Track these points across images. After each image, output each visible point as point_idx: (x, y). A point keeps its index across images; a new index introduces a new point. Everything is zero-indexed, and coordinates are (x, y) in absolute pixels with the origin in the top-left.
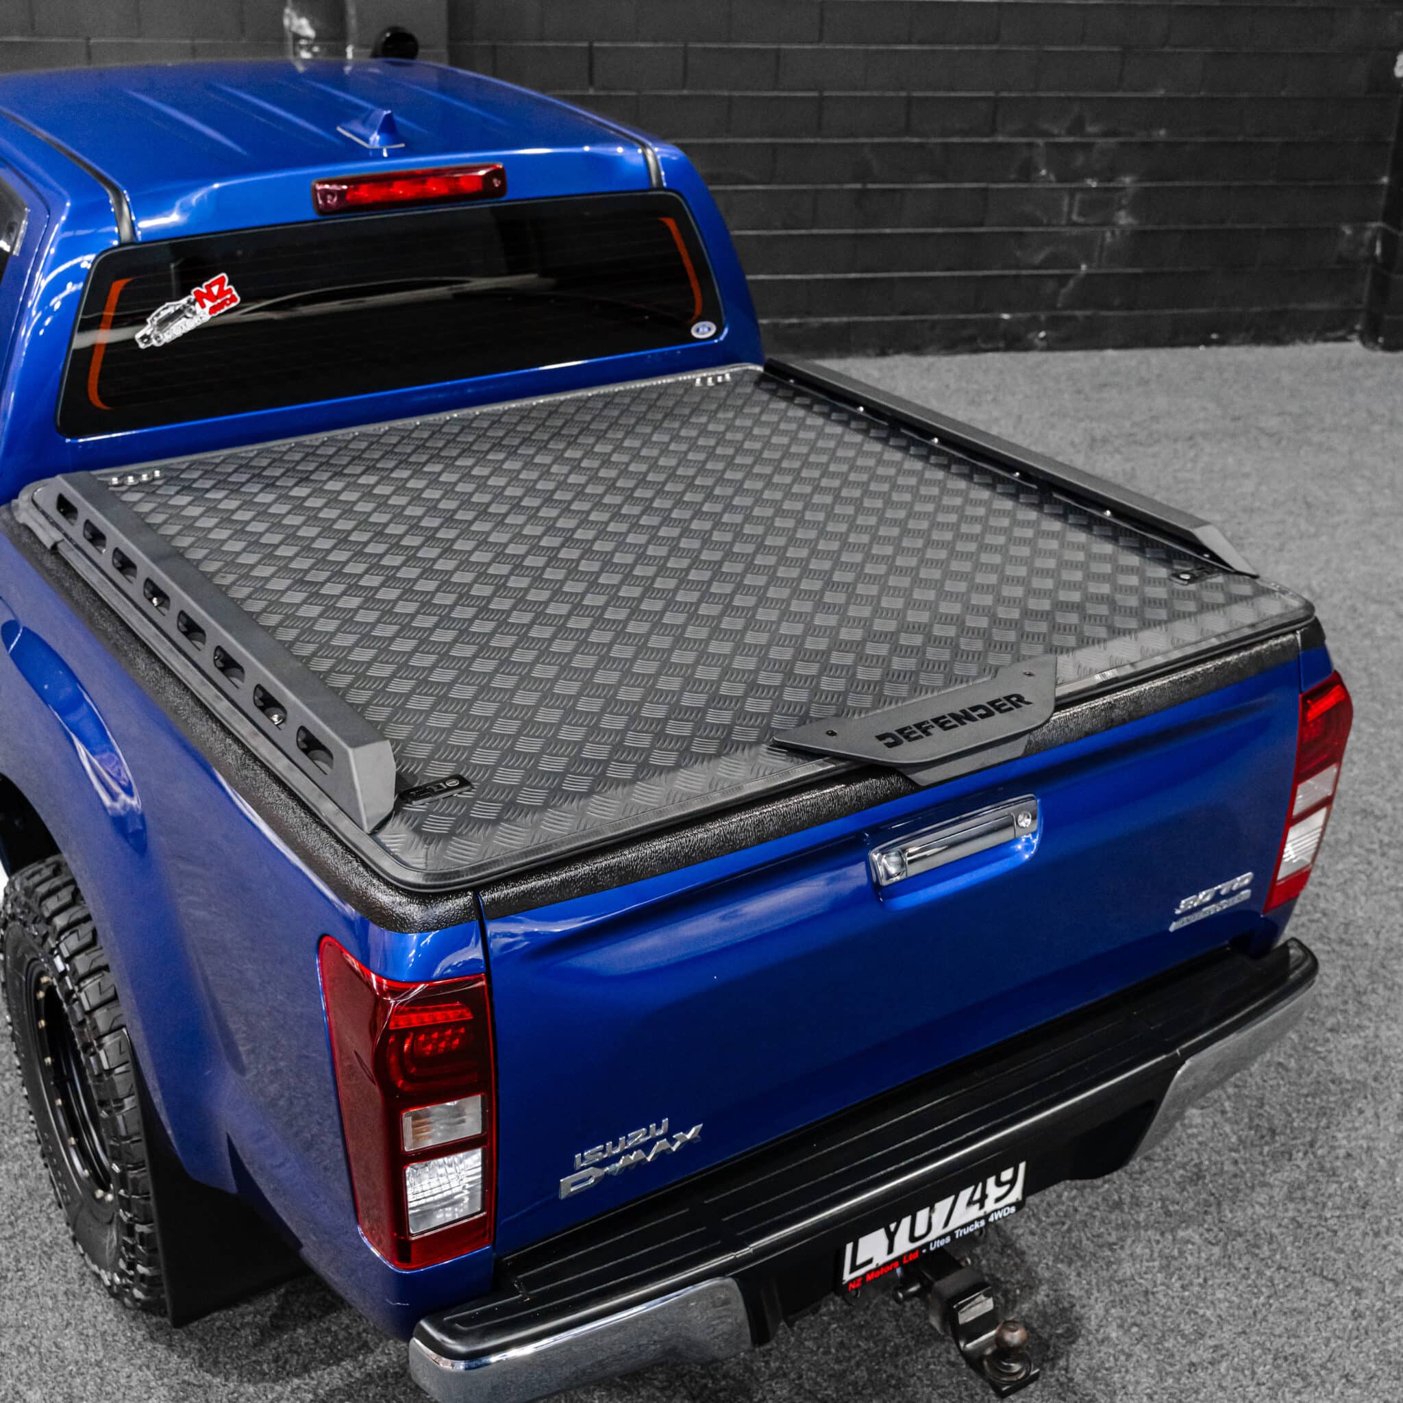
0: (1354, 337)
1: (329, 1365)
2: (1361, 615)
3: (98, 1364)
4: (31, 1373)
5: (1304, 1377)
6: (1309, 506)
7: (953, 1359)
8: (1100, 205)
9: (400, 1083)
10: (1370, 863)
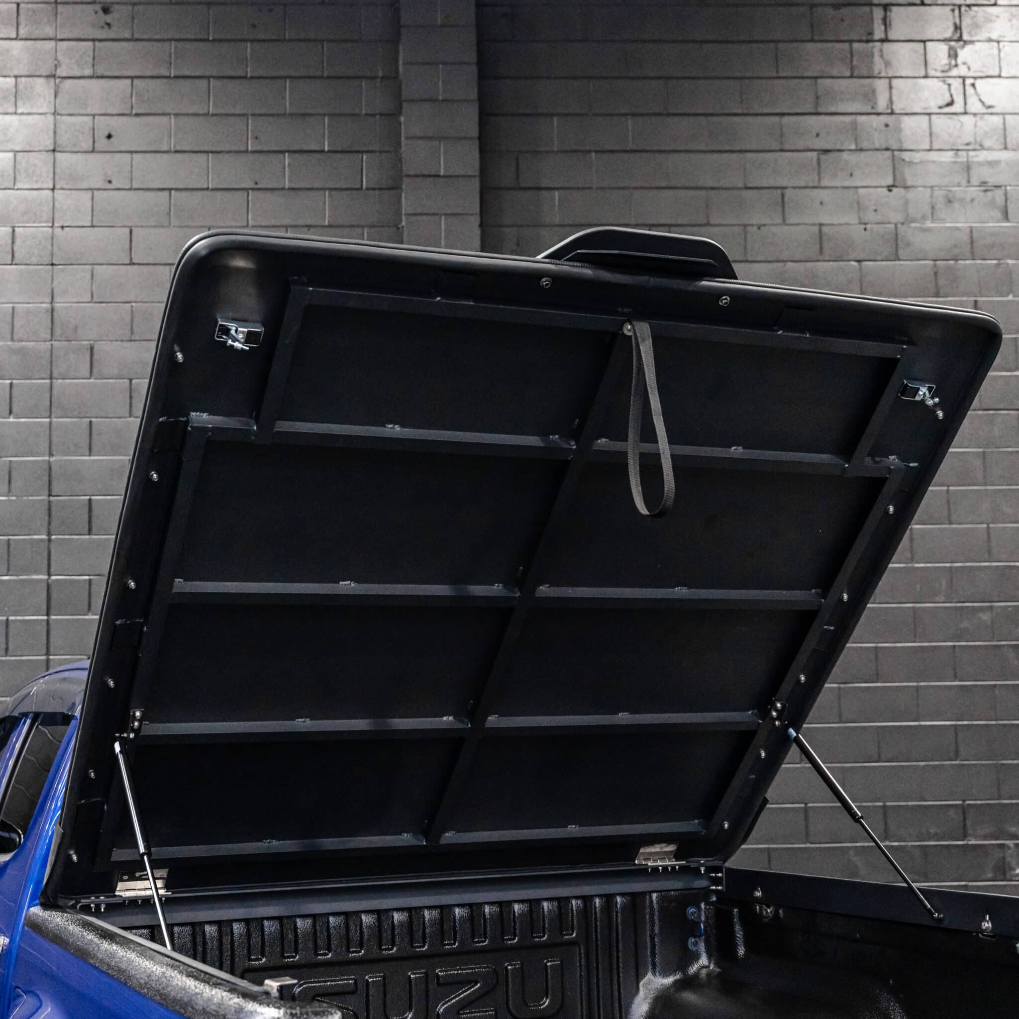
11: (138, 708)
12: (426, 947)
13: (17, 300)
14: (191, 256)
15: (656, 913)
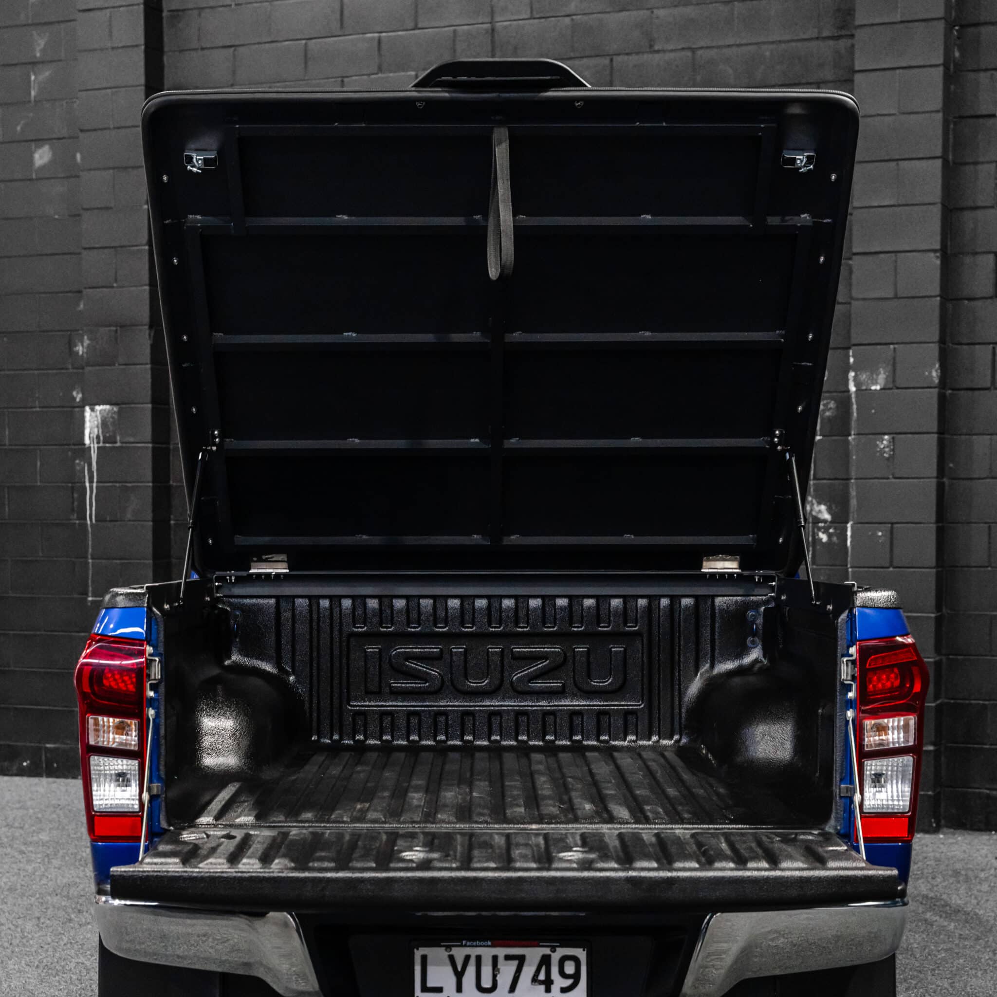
11: (215, 428)
12: (502, 628)
13: (458, 22)
15: (717, 614)
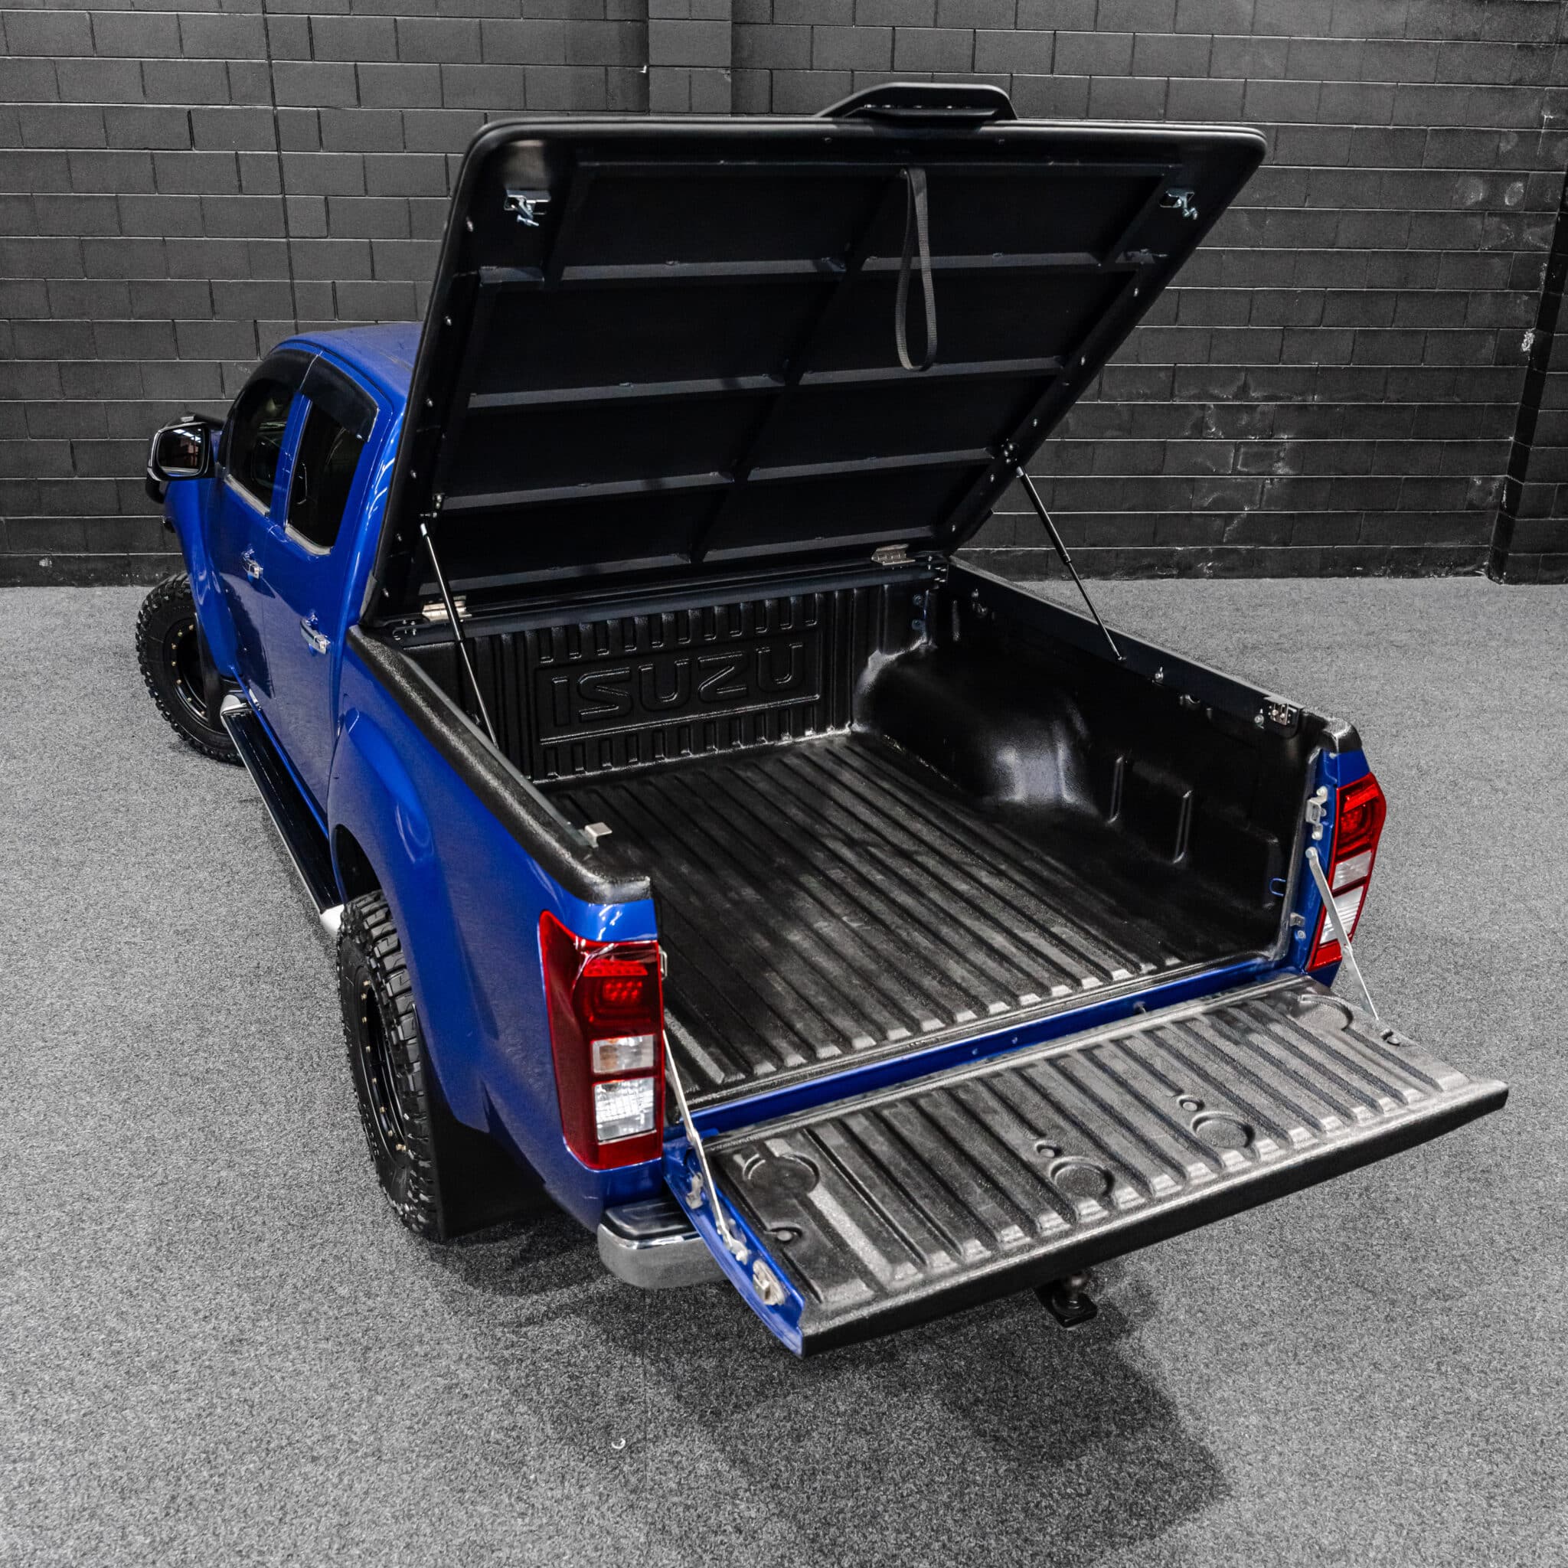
0: (1482, 571)
1: (561, 1288)
2: (1461, 788)
3: (392, 1272)
4: (343, 1275)
5: (1339, 1362)
6: (1426, 703)
7: (1047, 1324)
8: (1263, 457)
9: (591, 1019)
10: (1444, 979)
11: (439, 492)
12: (689, 641)
14: (479, 148)
15: (887, 601)
